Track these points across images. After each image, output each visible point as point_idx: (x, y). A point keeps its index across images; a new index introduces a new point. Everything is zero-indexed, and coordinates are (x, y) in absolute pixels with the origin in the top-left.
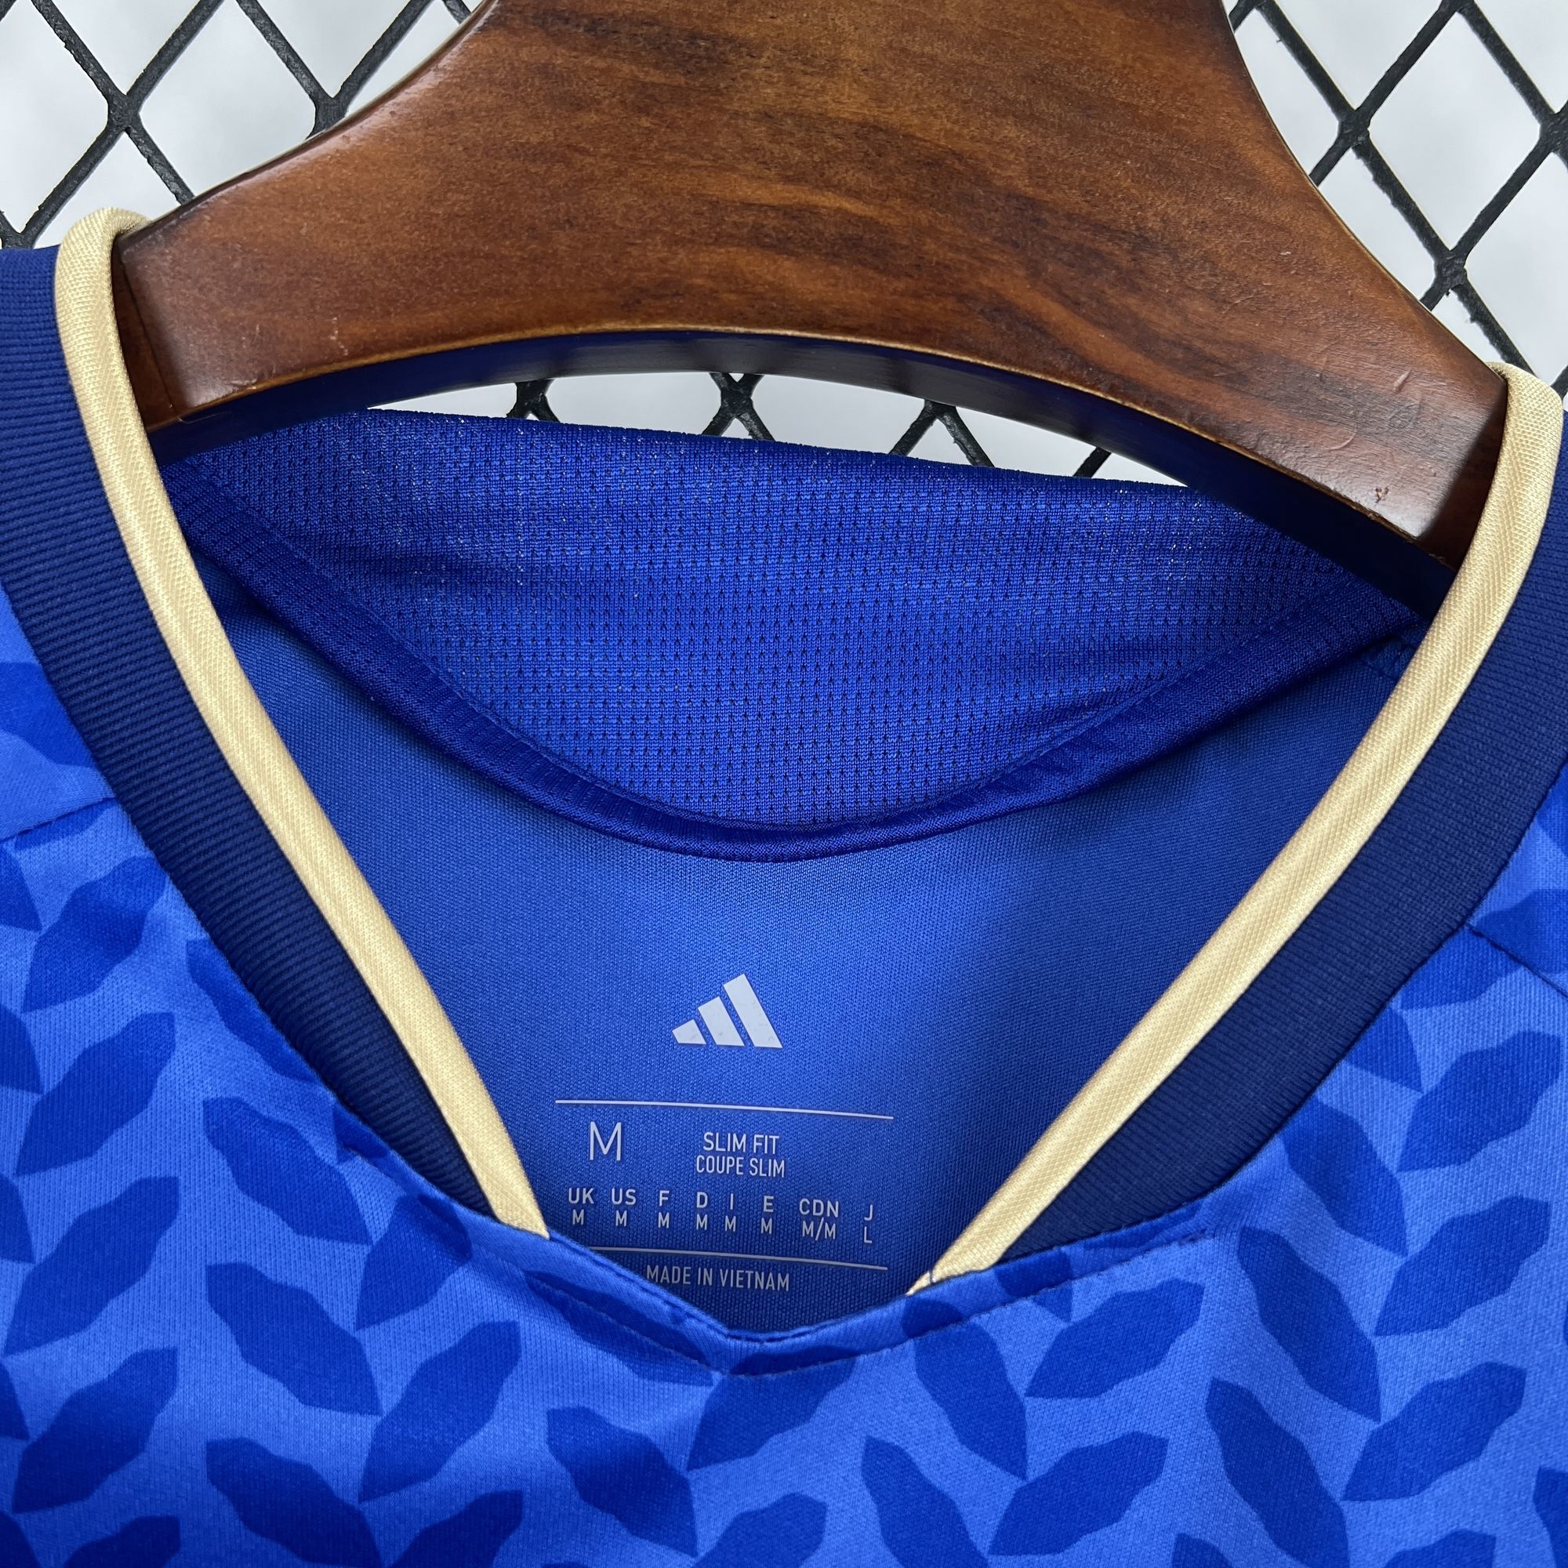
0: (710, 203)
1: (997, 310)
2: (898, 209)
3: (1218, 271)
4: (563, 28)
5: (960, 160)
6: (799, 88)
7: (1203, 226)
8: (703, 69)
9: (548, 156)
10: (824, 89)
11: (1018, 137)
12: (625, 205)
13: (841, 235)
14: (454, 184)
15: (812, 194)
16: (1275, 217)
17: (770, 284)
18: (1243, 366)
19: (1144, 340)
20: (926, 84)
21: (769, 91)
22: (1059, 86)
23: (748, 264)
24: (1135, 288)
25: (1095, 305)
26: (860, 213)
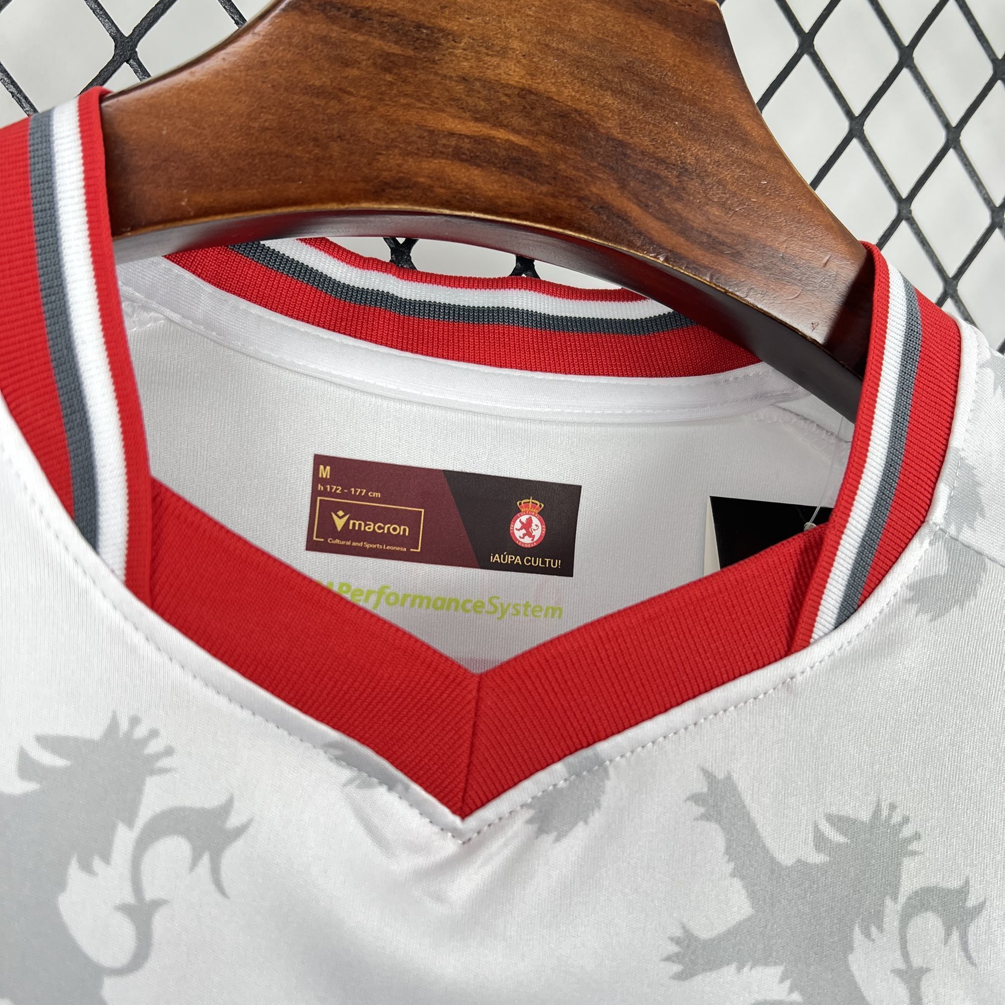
0: (429, 131)
1: (601, 207)
2: (543, 142)
3: (726, 191)
4: (337, 13)
5: (580, 115)
6: (485, 64)
7: (718, 163)
8: (425, 47)
9: (327, 94)
10: (498, 66)
11: (614, 103)
12: (376, 129)
13: (509, 156)
14: (265, 108)
15: (491, 129)
16: (758, 161)
17: (466, 184)
18: (740, 248)
19: (685, 231)
20: (560, 67)
21: (466, 64)
22: (637, 74)
23: (452, 171)
24: (680, 199)
25: (657, 208)
26: (520, 144)
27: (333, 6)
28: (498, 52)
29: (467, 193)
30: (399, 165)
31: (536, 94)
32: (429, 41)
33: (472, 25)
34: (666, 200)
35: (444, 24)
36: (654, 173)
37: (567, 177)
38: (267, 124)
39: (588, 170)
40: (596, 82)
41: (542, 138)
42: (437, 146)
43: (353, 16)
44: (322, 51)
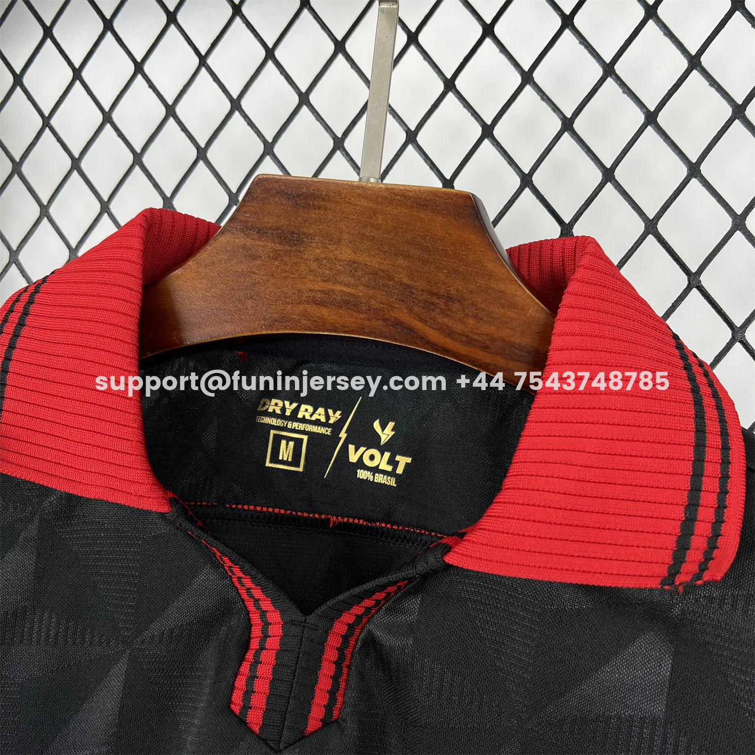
27: (248, 228)
28: (336, 242)
29: (320, 322)
30: (282, 310)
31: (357, 263)
32: (298, 241)
33: (322, 229)
34: (436, 316)
35: (306, 231)
36: (430, 302)
37: (376, 308)
39: (389, 304)
40: (393, 252)
41: (361, 288)
42: (303, 298)
43: (258, 232)
44: (242, 253)
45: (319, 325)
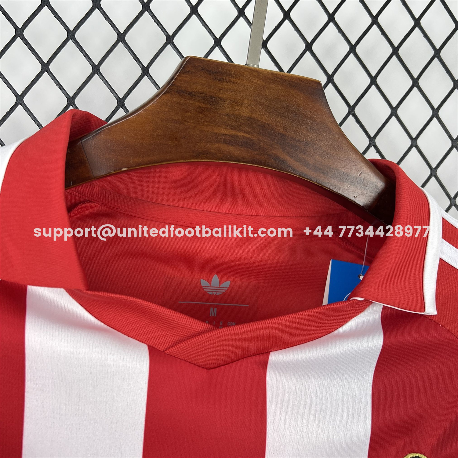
27: (182, 91)
28: (240, 104)
29: (228, 155)
30: (204, 146)
31: (253, 119)
32: (215, 102)
33: (230, 95)
35: (221, 96)
36: (295, 145)
37: (264, 148)
38: (159, 134)
39: (271, 145)
40: (275, 113)
41: (255, 134)
42: (218, 139)
43: (189, 95)
44: (178, 107)
45: (228, 157)
